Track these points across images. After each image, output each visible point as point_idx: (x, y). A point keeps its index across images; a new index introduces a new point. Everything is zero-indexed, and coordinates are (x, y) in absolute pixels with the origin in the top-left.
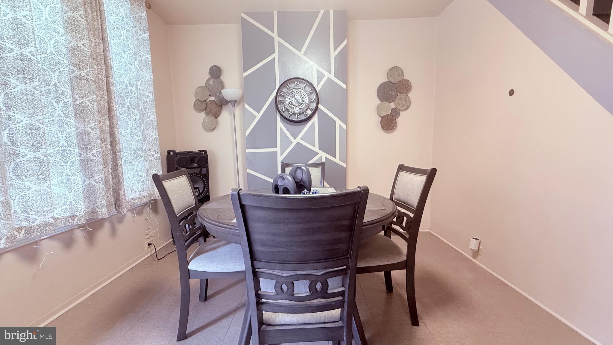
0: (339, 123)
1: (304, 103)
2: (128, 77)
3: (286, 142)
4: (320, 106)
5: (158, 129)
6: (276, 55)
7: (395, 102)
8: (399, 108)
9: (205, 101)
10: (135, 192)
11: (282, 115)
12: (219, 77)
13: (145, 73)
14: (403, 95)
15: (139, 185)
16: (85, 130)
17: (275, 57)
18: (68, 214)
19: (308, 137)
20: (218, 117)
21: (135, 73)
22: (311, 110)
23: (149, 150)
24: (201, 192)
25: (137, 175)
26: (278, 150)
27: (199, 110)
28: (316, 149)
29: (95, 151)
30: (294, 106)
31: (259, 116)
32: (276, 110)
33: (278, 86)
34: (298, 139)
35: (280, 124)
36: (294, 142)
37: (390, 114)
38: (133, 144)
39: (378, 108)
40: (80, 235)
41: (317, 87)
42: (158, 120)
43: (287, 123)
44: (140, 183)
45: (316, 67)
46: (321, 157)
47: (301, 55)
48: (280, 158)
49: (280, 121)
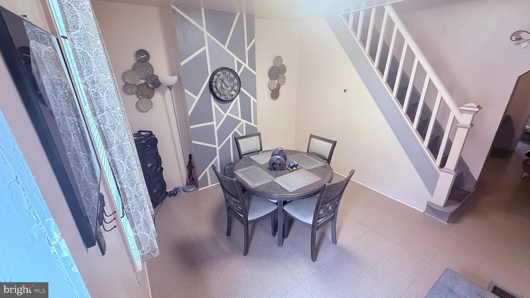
0: (252, 99)
1: (230, 87)
3: (219, 116)
4: (242, 89)
6: (206, 48)
7: (278, 80)
8: (280, 83)
9: (136, 84)
11: (215, 96)
12: (147, 61)
14: (282, 75)
17: (205, 49)
19: (234, 111)
20: (151, 98)
22: (235, 91)
26: (214, 123)
28: (240, 118)
30: (224, 89)
31: (197, 98)
32: (210, 93)
33: (210, 74)
34: (228, 113)
35: (214, 104)
36: (225, 116)
37: (276, 88)
39: (269, 85)
41: (238, 73)
43: (219, 102)
45: (236, 58)
46: (243, 124)
47: (225, 48)
48: (216, 129)
49: (214, 101)
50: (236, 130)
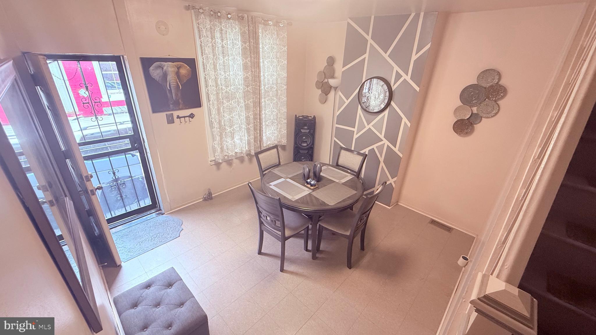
0: (404, 119)
1: (380, 99)
2: (272, 80)
3: (362, 127)
4: (392, 103)
5: (287, 106)
6: (366, 56)
7: (477, 108)
8: (481, 114)
9: (322, 82)
10: (271, 141)
11: (362, 107)
12: (332, 66)
13: (283, 73)
14: (491, 101)
15: (273, 138)
16: (248, 115)
17: (365, 58)
18: (241, 151)
19: (378, 126)
20: (328, 94)
21: (276, 76)
22: (385, 104)
23: (281, 118)
24: (308, 144)
25: (273, 132)
26: (355, 130)
27: (318, 88)
28: (382, 137)
29: (251, 125)
31: (347, 102)
32: (358, 102)
33: (364, 81)
34: (370, 126)
35: (360, 111)
36: (367, 127)
37: (467, 119)
38: (272, 117)
39: (457, 111)
40: (246, 158)
41: (393, 86)
42: (287, 101)
43: (364, 112)
44: (274, 137)
45: (396, 68)
46: (384, 144)
47: (386, 56)
48: (355, 136)
49: (361, 109)
50: (374, 146)
